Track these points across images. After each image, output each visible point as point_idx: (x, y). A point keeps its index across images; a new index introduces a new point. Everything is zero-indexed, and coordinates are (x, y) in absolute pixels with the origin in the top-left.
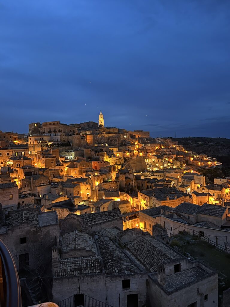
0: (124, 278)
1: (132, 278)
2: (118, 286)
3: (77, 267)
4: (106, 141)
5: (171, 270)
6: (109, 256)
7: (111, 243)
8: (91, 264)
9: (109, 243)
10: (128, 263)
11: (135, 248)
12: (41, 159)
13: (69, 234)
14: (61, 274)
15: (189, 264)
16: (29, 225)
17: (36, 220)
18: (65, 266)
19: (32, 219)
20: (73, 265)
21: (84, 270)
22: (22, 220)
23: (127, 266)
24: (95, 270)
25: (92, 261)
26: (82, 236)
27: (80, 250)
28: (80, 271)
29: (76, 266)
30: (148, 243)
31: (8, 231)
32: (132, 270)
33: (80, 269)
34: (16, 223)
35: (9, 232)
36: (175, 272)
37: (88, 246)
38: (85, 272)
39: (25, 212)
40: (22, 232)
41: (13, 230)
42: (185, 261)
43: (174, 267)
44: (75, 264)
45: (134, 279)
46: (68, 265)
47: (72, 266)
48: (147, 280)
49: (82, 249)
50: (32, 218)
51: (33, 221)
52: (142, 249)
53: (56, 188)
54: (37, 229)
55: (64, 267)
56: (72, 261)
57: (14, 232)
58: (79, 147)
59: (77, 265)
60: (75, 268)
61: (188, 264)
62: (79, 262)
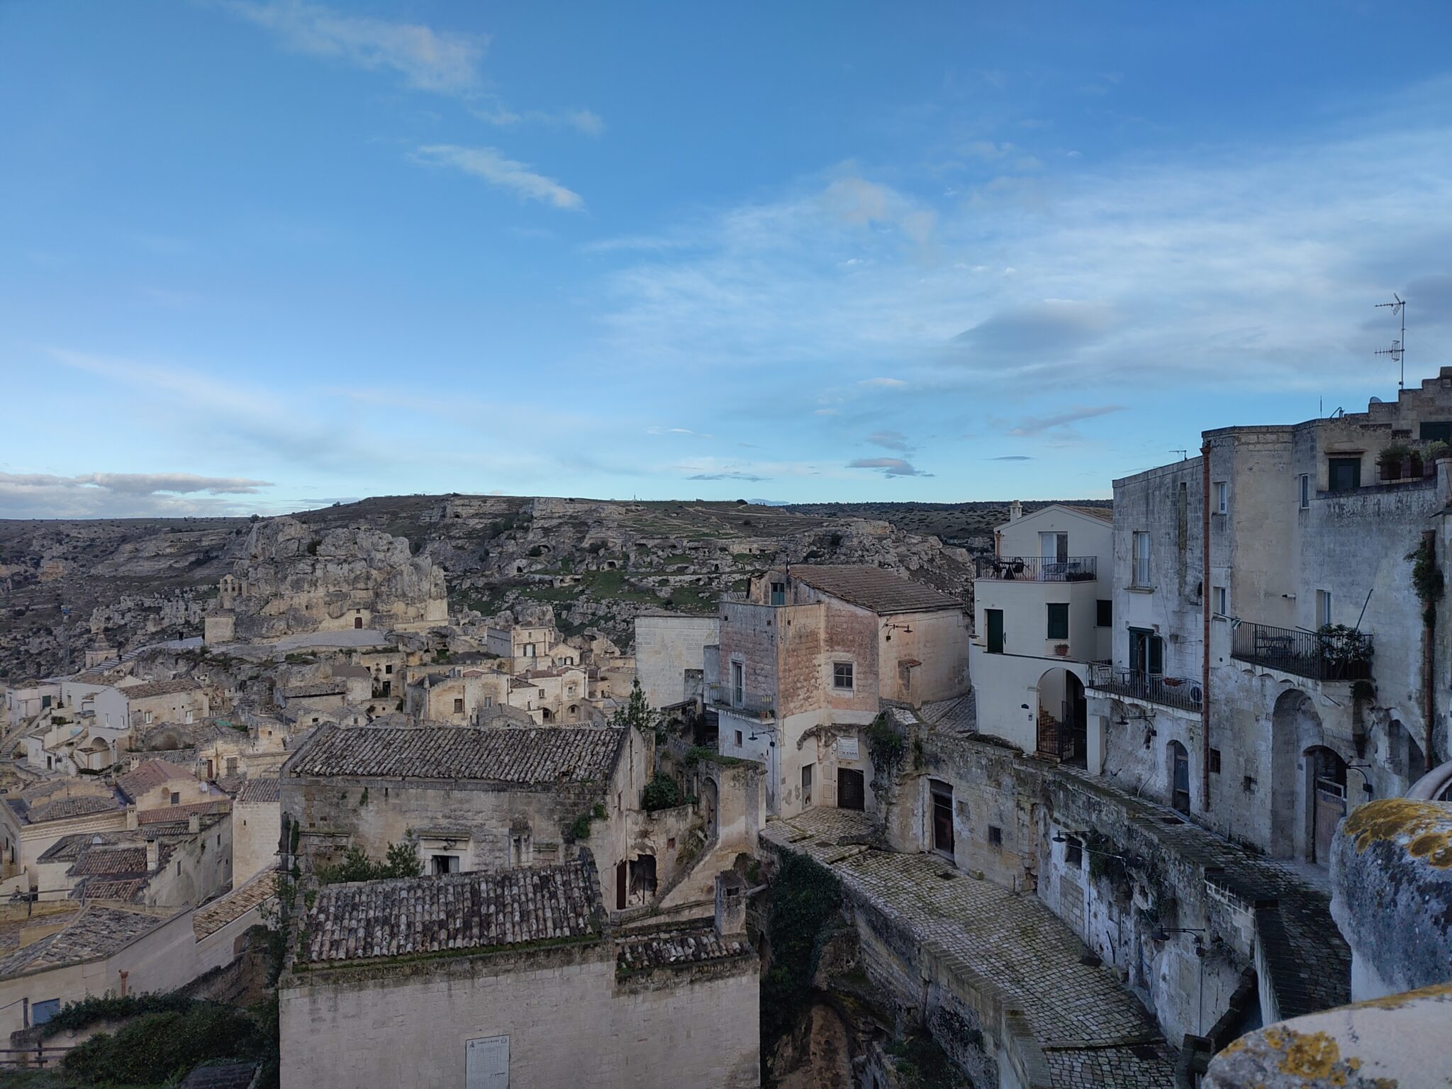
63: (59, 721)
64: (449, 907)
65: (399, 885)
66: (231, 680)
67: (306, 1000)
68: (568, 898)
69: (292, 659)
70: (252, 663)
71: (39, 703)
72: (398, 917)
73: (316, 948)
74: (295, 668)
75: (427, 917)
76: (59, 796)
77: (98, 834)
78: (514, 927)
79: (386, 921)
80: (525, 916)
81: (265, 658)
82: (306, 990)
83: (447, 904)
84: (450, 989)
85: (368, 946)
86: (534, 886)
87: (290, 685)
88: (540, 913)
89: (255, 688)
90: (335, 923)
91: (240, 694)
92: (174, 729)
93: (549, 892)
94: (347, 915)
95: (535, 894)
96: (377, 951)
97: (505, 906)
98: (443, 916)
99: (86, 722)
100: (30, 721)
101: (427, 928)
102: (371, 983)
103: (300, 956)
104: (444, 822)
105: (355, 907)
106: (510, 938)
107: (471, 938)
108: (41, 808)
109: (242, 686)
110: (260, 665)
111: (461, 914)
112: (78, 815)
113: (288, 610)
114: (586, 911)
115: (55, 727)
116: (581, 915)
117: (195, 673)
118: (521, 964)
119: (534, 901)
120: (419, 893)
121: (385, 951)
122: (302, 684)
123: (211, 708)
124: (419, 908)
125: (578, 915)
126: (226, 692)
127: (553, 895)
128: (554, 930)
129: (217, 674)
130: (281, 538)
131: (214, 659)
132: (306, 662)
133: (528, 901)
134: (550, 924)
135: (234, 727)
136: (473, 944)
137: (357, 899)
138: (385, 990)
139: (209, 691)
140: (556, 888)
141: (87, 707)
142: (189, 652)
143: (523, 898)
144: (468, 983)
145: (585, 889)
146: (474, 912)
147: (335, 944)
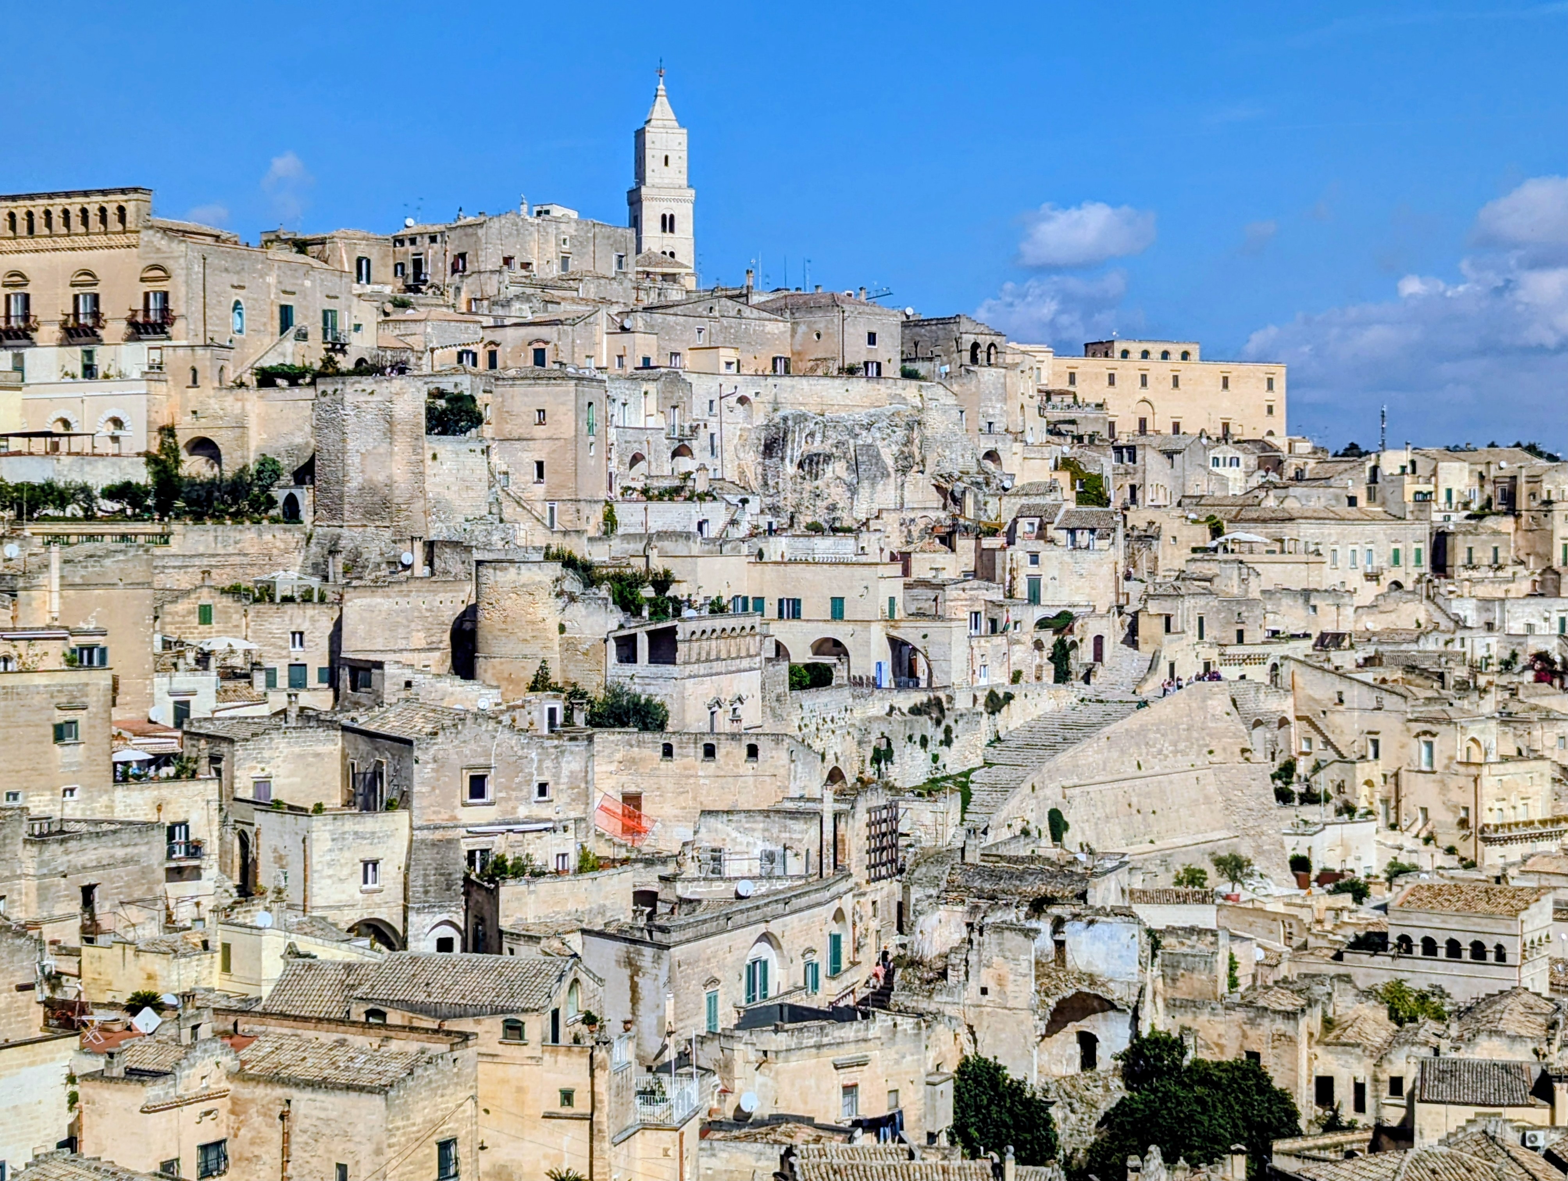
4: (742, 473)
53: (154, 1091)
58: (399, 533)
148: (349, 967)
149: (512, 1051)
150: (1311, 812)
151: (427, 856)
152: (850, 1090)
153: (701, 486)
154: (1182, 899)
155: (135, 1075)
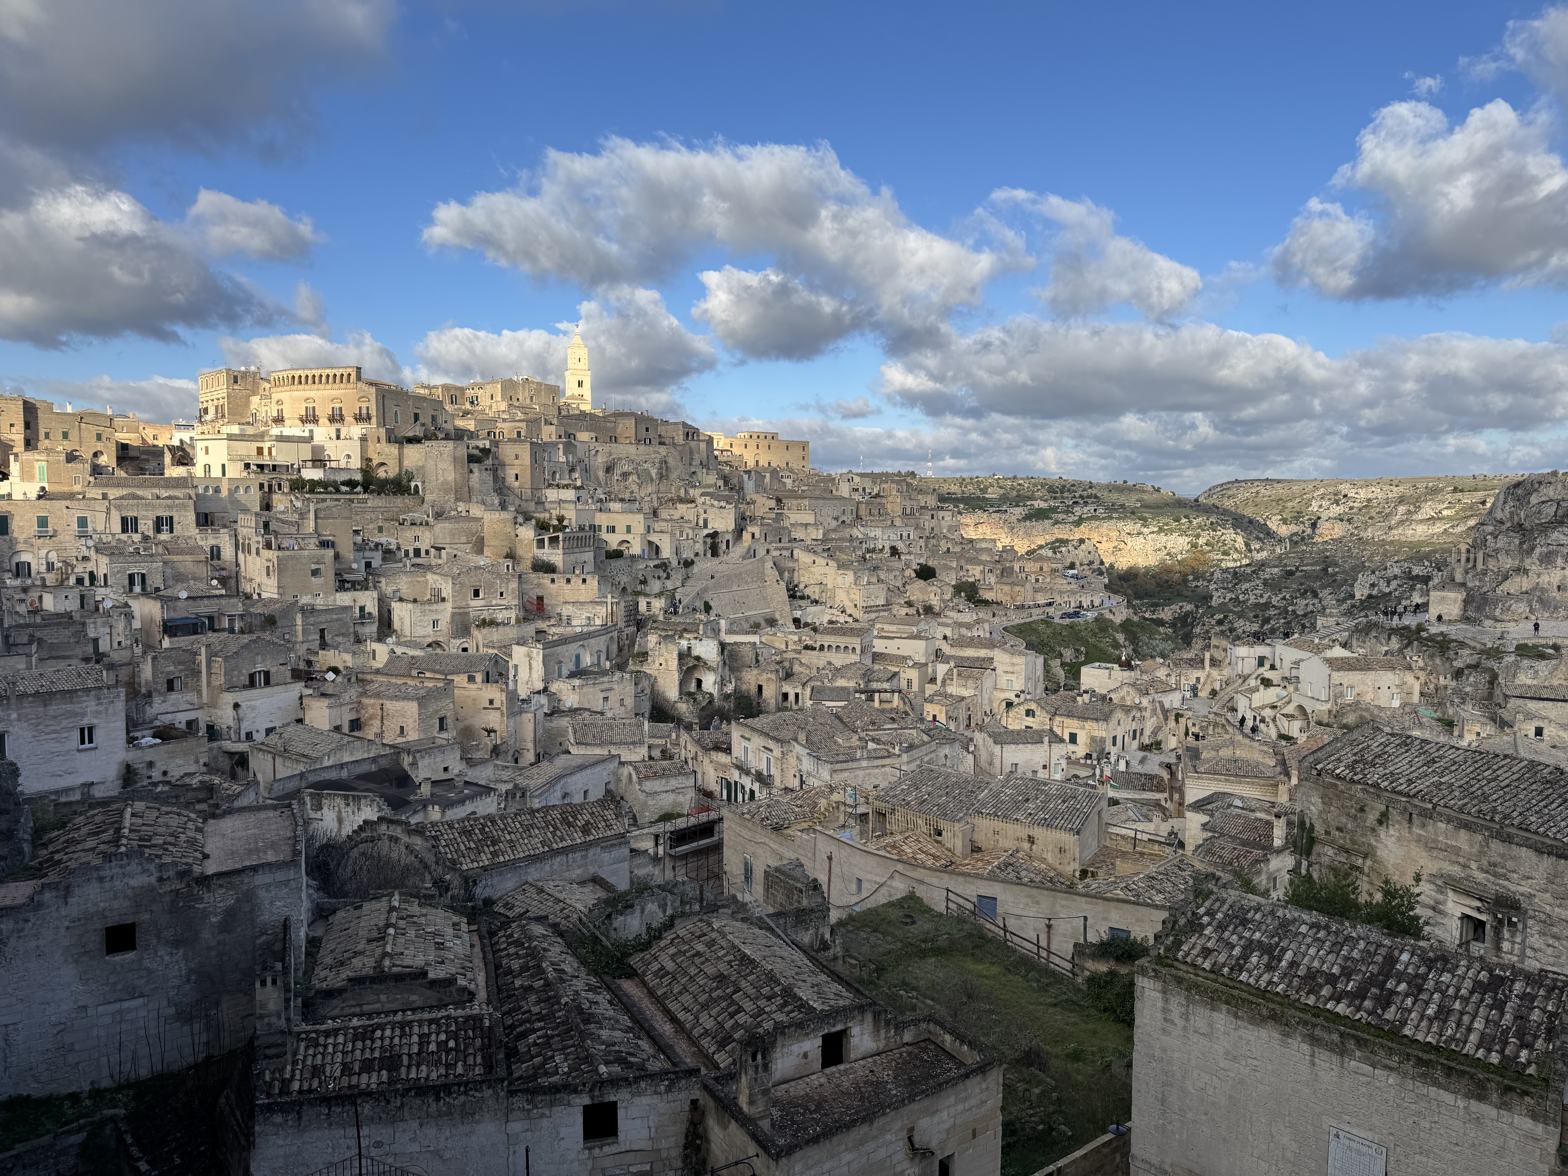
0: (592, 1098)
1: (628, 1096)
2: (563, 1131)
3: (377, 1054)
4: (597, 478)
5: (805, 1055)
6: (538, 1002)
7: (555, 950)
8: (446, 1042)
9: (545, 950)
10: (618, 1034)
11: (663, 968)
12: (258, 553)
13: (356, 908)
14: (296, 1086)
15: (887, 1032)
16: (152, 867)
17: (192, 842)
18: (321, 1049)
19: (171, 839)
20: (359, 1044)
21: (409, 1067)
22: (116, 841)
23: (614, 1044)
24: (460, 1064)
25: (448, 1025)
26: (422, 920)
27: (399, 978)
28: (389, 1071)
29: (372, 1050)
30: (724, 943)
31: (41, 892)
32: (632, 1059)
33: (391, 1062)
34: (85, 858)
35: (48, 896)
36: (825, 1065)
37: (442, 962)
38: (413, 1075)
39: (140, 806)
40: (116, 897)
41: (67, 887)
42: (869, 1017)
43: (819, 1042)
44: (368, 1042)
45: (637, 1100)
46: (334, 1046)
47: (353, 1051)
48: (694, 1102)
49: (410, 974)
50: (171, 835)
51: (171, 848)
52: (693, 971)
53: (331, 701)
54: (188, 885)
55: (314, 1056)
56: (354, 1028)
57: (70, 900)
58: (457, 500)
59: (378, 1043)
60: (368, 1055)
61: (883, 1032)
62: (388, 1033)
63: (1267, 683)
64: (1349, 963)
65: (1305, 917)
66: (1447, 665)
67: (1159, 995)
68: (1519, 1017)
69: (1523, 650)
70: (1474, 648)
71: (1254, 663)
72: (1284, 950)
73: (1185, 948)
74: (1526, 662)
75: (1316, 964)
76: (1226, 753)
77: (1242, 798)
78: (1421, 1019)
79: (1267, 950)
80: (1444, 1013)
81: (1489, 645)
82: (1159, 985)
83: (1346, 959)
84: (1313, 1056)
85: (1239, 967)
86: (1477, 983)
87: (1517, 682)
88: (1466, 1019)
89: (1471, 679)
90: (1215, 931)
91: (1454, 683)
92: (1367, 710)
93: (1495, 999)
94: (1231, 928)
95: (1472, 993)
96: (1244, 977)
97: (1421, 990)
98: (1335, 970)
99: (1291, 688)
100: (1245, 678)
101: (1312, 975)
102: (1224, 1007)
103: (1167, 949)
104: (1480, 877)
105: (1244, 922)
106: (1407, 1031)
107: (1358, 1009)
108: (1208, 761)
109: (1458, 674)
110: (1482, 652)
111: (1358, 978)
112: (1237, 775)
113: (1534, 589)
114: (1539, 1044)
115: (1262, 687)
116: (1530, 1046)
117: (1408, 652)
118: (1408, 1066)
119: (1466, 1000)
120: (1322, 934)
121: (1252, 981)
122: (1535, 682)
123: (1422, 694)
124: (1312, 951)
125: (1523, 1045)
126: (1441, 678)
127: (1500, 1006)
128: (1478, 1049)
129: (1432, 657)
130: (1534, 499)
131: (1431, 638)
132: (1543, 656)
133: (1456, 997)
134: (1473, 1038)
135: (1439, 720)
136: (1358, 1016)
137: (1249, 915)
138: (1239, 1023)
139: (1422, 675)
140: (1507, 998)
141: (1294, 673)
142: (1407, 628)
143: (1451, 991)
144: (1335, 1058)
145: (1552, 1015)
146: (1377, 981)
147: (1206, 952)
148: (413, 657)
149: (472, 686)
150: (803, 603)
151: (457, 618)
152: (606, 699)
153: (579, 483)
154: (748, 633)
155: (323, 695)
